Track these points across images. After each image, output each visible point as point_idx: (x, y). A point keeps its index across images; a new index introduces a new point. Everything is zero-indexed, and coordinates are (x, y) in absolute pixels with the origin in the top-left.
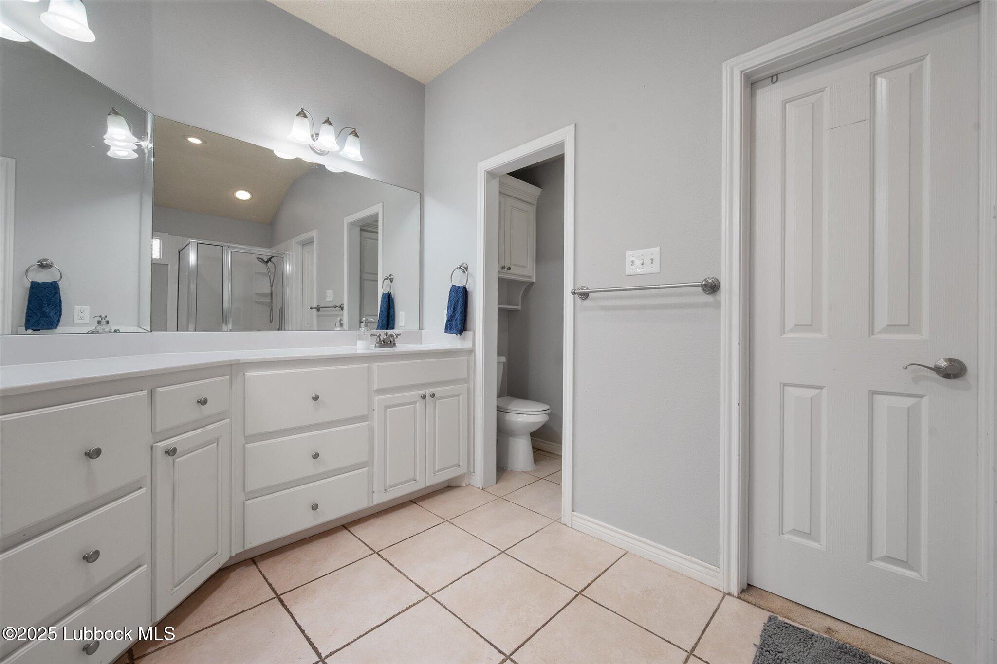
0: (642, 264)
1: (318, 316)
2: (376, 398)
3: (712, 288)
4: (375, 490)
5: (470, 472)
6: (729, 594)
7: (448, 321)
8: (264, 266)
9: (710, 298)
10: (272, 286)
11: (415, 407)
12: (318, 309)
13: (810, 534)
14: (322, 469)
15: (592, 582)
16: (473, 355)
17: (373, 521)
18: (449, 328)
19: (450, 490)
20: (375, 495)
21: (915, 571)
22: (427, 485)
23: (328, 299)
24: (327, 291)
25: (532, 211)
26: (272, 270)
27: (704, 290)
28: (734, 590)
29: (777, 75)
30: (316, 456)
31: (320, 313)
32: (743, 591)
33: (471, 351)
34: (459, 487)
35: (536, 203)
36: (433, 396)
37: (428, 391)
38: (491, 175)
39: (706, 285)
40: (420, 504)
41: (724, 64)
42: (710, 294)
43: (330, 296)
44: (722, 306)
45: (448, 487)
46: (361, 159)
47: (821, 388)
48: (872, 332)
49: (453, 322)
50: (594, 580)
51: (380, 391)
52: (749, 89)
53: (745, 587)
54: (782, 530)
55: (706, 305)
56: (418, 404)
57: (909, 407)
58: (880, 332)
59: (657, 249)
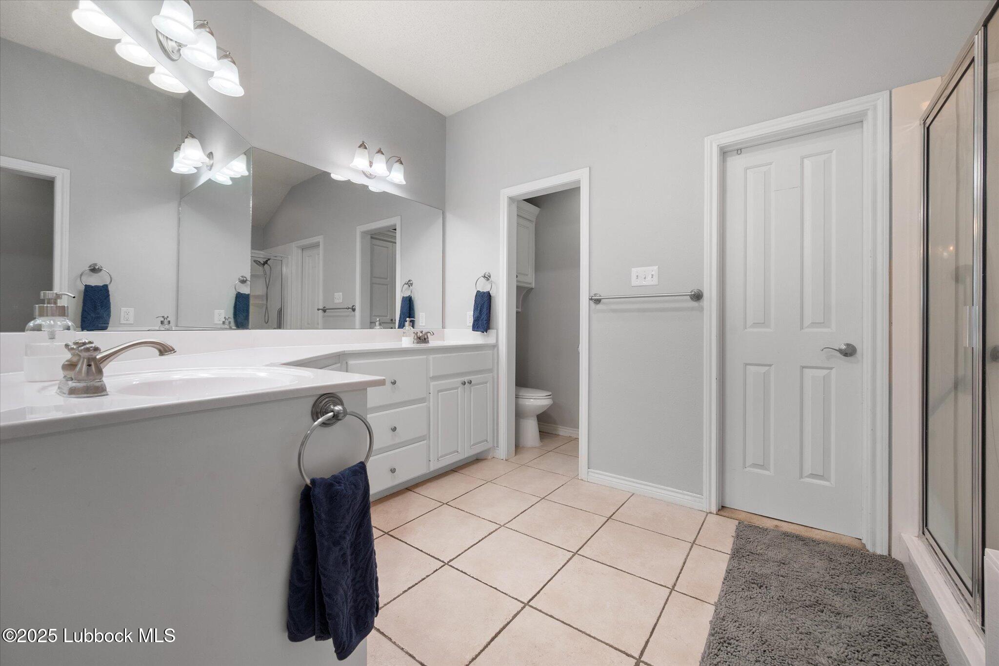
0: (645, 278)
1: (324, 317)
2: (432, 383)
3: (697, 297)
4: (431, 459)
5: (496, 446)
6: (711, 513)
7: (475, 321)
8: (261, 268)
9: (695, 304)
10: (267, 288)
11: (458, 392)
12: (324, 311)
13: (763, 465)
14: (397, 441)
15: (616, 511)
16: (496, 349)
17: (429, 484)
18: (476, 327)
19: (478, 462)
20: (431, 463)
21: (828, 481)
22: (466, 457)
23: (336, 301)
24: (335, 294)
25: (532, 226)
26: (268, 273)
27: (691, 298)
28: (714, 509)
29: (741, 149)
30: (394, 429)
31: (326, 314)
32: (719, 510)
33: (495, 346)
34: (486, 459)
35: (534, 220)
36: (470, 382)
37: (466, 379)
38: (512, 200)
39: (694, 295)
40: (460, 471)
41: (705, 138)
42: (696, 301)
43: (339, 298)
44: (704, 309)
45: (477, 460)
46: (404, 183)
47: (770, 365)
48: (802, 328)
49: (480, 322)
50: (617, 510)
51: (435, 378)
52: (722, 157)
53: (720, 507)
54: (745, 466)
55: (692, 309)
56: (459, 389)
57: (824, 376)
58: (808, 327)
59: (656, 268)
